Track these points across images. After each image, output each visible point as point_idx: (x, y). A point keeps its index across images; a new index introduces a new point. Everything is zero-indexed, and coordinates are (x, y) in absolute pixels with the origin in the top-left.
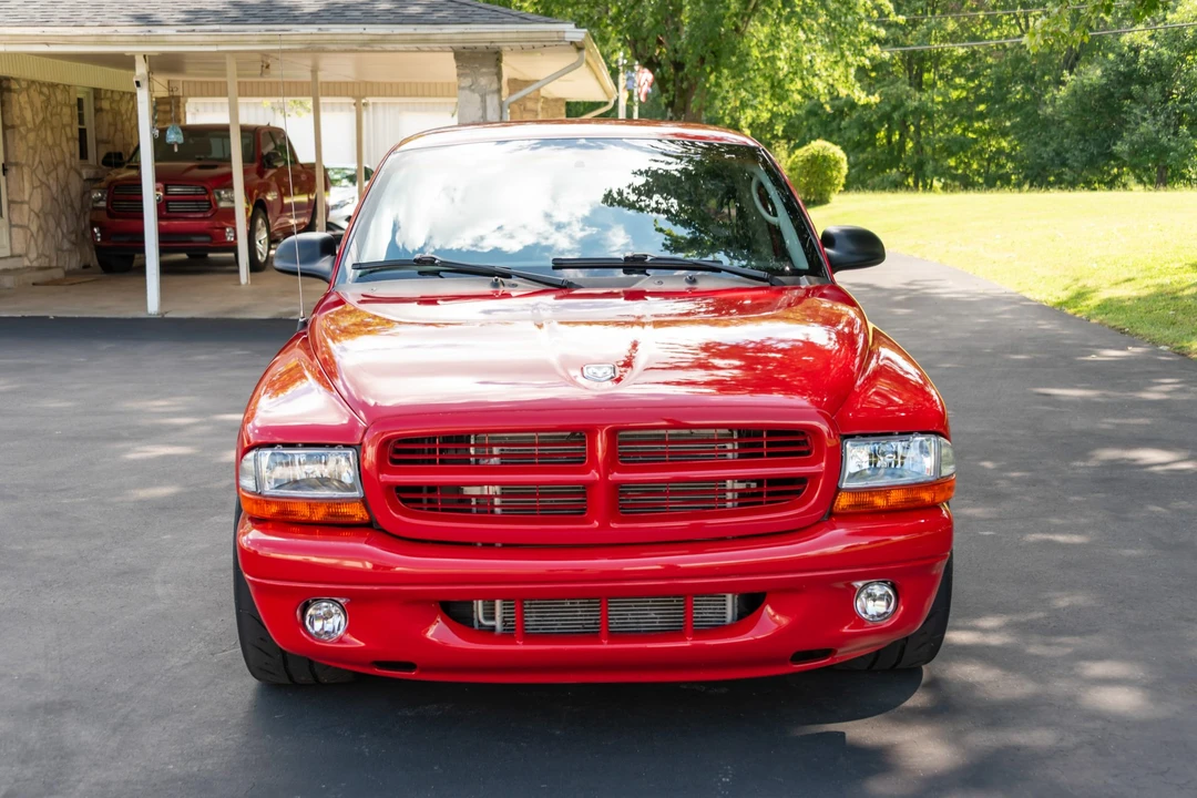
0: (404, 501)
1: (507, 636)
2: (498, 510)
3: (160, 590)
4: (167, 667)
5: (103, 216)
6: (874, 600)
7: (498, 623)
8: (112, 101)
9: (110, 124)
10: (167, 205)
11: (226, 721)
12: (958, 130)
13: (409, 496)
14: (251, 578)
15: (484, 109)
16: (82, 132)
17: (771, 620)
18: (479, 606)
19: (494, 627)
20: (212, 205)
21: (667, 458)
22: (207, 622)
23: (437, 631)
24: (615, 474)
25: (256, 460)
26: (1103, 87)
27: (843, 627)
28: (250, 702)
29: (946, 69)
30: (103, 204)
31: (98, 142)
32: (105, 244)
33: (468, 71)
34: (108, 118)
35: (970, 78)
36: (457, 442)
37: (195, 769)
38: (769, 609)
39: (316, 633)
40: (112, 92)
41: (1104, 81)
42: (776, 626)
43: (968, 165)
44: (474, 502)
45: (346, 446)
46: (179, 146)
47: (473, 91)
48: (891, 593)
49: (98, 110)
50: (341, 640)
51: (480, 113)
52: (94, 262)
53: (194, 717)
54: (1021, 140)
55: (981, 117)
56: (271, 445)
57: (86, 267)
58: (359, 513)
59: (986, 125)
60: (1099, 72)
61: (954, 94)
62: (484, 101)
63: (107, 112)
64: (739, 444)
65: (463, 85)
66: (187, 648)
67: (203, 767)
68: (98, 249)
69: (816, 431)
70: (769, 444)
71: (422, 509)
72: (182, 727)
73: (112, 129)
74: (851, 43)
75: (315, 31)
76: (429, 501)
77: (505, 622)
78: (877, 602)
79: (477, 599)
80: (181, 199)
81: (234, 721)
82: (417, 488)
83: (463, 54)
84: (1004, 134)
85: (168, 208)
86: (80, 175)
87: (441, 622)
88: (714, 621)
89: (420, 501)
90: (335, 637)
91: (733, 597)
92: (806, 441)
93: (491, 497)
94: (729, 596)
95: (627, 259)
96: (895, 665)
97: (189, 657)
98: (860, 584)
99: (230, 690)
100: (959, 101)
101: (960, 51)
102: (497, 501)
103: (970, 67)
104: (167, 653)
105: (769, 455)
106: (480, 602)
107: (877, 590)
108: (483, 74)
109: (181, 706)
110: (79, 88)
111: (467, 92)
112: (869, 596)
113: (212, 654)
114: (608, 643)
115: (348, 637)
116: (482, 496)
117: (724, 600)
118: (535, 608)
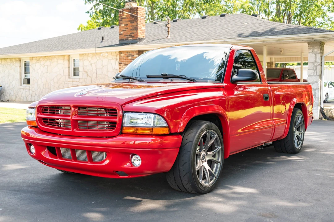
0: (44, 122)
2: (62, 126)
15: (316, 58)
21: (87, 114)
33: (311, 47)
47: (313, 53)
51: (315, 59)
62: (316, 56)
65: (310, 52)
70: (109, 112)
75: (265, 38)
83: (310, 43)
87: (47, 151)
95: (162, 75)
102: (62, 123)
105: (109, 115)
108: (316, 48)
111: (311, 54)
117: (103, 155)
118: (67, 152)
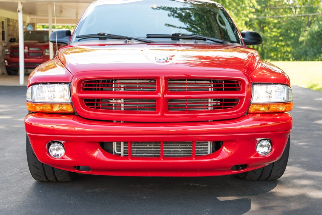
0: (87, 104)
1: (125, 157)
2: (122, 109)
3: (6, 154)
4: (4, 176)
5: (9, 57)
6: (263, 147)
7: (122, 153)
8: (13, 23)
9: (12, 30)
10: (29, 54)
11: (22, 193)
12: (275, 45)
13: (89, 103)
14: (29, 134)
16: (3, 32)
17: (226, 152)
18: (115, 144)
19: (120, 154)
20: (43, 54)
21: (187, 90)
22: (21, 163)
23: (97, 154)
24: (167, 95)
25: (32, 89)
26: (318, 32)
27: (251, 155)
28: (31, 187)
29: (271, 26)
30: (8, 53)
31: (9, 35)
32: (9, 66)
34: (11, 28)
35: (278, 29)
36: (108, 82)
37: (7, 207)
38: (224, 148)
39: (53, 155)
40: (13, 20)
41: (319, 30)
42: (228, 154)
43: (277, 55)
44: (114, 105)
45: (65, 83)
46: (32, 32)
48: (269, 144)
49: (9, 25)
50: (62, 158)
52: (6, 72)
53: (10, 191)
54: (293, 48)
55: (281, 41)
56: (38, 83)
57: (3, 74)
58: (70, 109)
59: (283, 44)
60: (317, 27)
61: (274, 34)
63: (11, 26)
64: (213, 85)
66: (12, 171)
67: (9, 207)
68: (7, 68)
69: (243, 82)
70: (225, 86)
71: (94, 108)
72: (5, 194)
73: (13, 31)
74: (243, 14)
76: (97, 105)
77: (124, 152)
78: (264, 148)
79: (114, 142)
80: (33, 52)
81: (25, 193)
82: (92, 100)
84: (288, 46)
85: (29, 55)
86: (2, 45)
87: (99, 150)
88: (203, 154)
89: (93, 105)
90: (60, 156)
91: (211, 143)
92: (238, 85)
93: (120, 104)
94: (209, 143)
95: (173, 35)
96: (268, 178)
97: (12, 173)
98: (258, 139)
99: (25, 183)
100: (275, 36)
101: (276, 21)
102: (122, 105)
103: (278, 26)
104: (4, 172)
105: (225, 90)
106: (115, 143)
107: (265, 143)
109: (6, 188)
110: (2, 18)
112: (261, 146)
113: (21, 173)
114: (163, 160)
115: (66, 156)
116: (117, 103)
117: (207, 146)
118: (136, 147)
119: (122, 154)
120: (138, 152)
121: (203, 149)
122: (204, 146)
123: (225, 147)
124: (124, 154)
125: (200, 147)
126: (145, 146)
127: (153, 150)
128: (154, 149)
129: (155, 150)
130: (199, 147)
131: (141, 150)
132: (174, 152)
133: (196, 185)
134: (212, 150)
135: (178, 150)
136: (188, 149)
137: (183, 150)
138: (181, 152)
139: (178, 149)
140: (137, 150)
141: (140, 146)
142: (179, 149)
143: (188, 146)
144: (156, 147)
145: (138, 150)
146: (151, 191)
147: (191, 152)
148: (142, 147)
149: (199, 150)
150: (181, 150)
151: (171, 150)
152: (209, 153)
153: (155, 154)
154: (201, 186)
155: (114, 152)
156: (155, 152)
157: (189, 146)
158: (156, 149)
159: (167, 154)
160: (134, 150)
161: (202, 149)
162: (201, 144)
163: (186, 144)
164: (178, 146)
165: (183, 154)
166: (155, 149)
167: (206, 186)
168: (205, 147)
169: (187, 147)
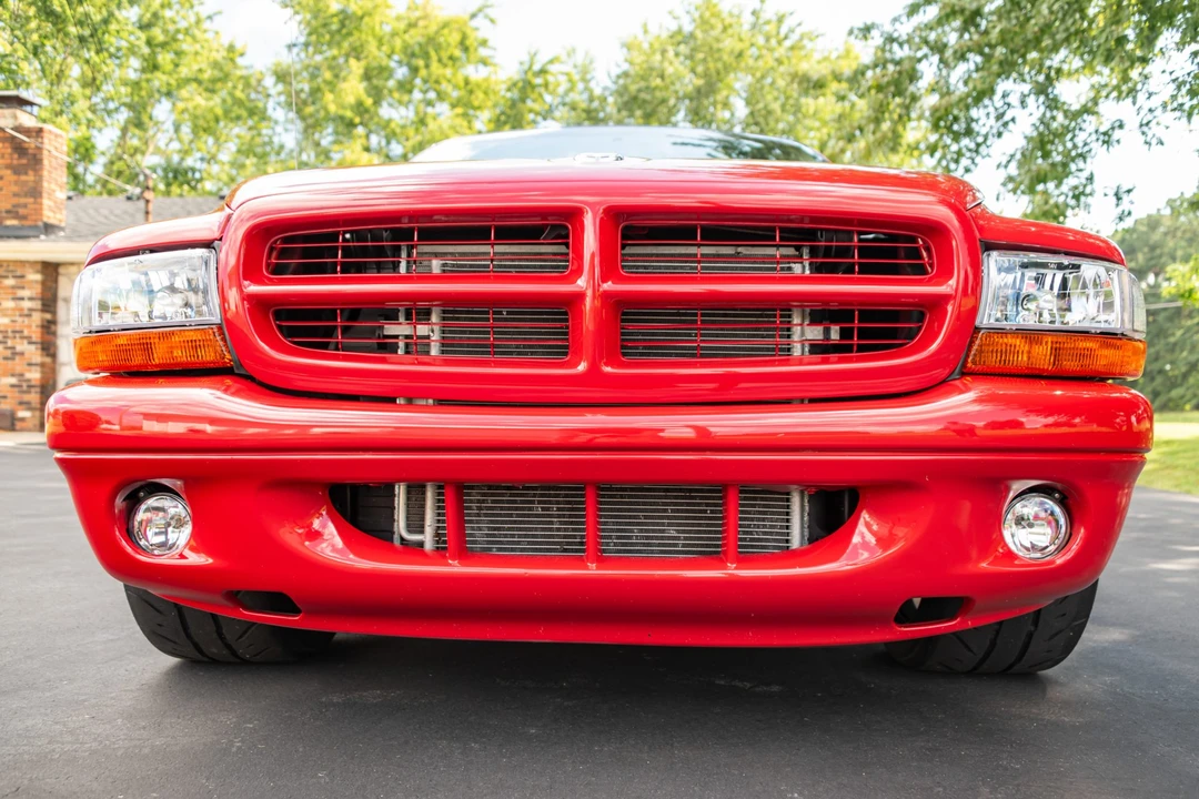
1: (440, 555)
2: (435, 351)
6: (1028, 527)
7: (428, 538)
13: (296, 325)
14: (61, 455)
18: (401, 494)
19: (421, 544)
21: (699, 270)
23: (329, 543)
38: (865, 516)
42: (871, 557)
45: (203, 246)
77: (437, 535)
78: (1035, 529)
79: (400, 482)
91: (802, 502)
94: (796, 501)
98: (1015, 486)
105: (864, 269)
106: (403, 487)
107: (1038, 506)
114: (597, 568)
117: (788, 514)
118: (486, 515)
119: (429, 546)
120: (494, 536)
121: (771, 527)
122: (773, 513)
123: (869, 512)
124: (438, 542)
125: (759, 520)
126: (523, 509)
127: (558, 530)
128: (561, 523)
129: (565, 530)
130: (752, 519)
131: (509, 529)
132: (647, 538)
133: (739, 684)
134: (810, 533)
135: (663, 531)
136: (708, 525)
137: (684, 532)
138: (678, 538)
139: (663, 524)
140: (490, 529)
141: (502, 509)
142: (669, 524)
143: (705, 512)
144: (570, 516)
145: (495, 529)
146: (566, 703)
147: (718, 539)
148: (511, 515)
149: (751, 533)
150: (678, 531)
151: (632, 531)
152: (795, 543)
153: (568, 544)
154: (757, 689)
155: (396, 537)
156: (565, 537)
157: (712, 512)
158: (572, 523)
159: (615, 544)
160: (480, 529)
161: (765, 526)
162: (760, 506)
163: (699, 504)
164: (666, 511)
165: (684, 545)
166: (566, 523)
167: (775, 688)
168: (777, 520)
169: (701, 518)
